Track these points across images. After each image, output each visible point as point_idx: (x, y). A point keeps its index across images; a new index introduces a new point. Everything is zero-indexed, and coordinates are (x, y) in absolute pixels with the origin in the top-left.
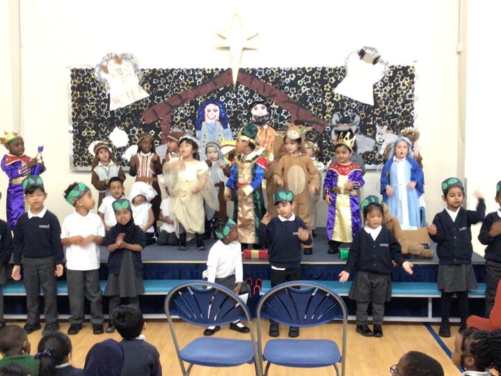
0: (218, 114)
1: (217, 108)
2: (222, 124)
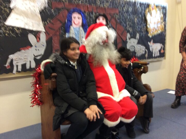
0: (81, 21)
1: (80, 16)
2: (83, 28)
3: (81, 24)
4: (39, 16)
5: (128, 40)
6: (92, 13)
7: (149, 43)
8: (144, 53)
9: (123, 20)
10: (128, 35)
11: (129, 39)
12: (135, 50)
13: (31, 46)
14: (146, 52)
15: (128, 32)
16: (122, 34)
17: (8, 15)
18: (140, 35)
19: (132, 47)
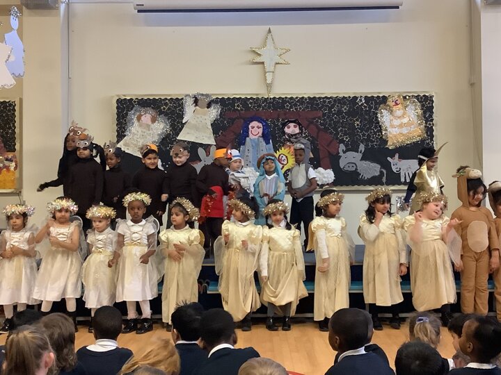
2: (264, 139)
3: (260, 134)
4: (210, 127)
5: (341, 154)
6: (278, 121)
7: (389, 159)
8: (377, 174)
9: (330, 125)
10: (342, 147)
11: (344, 152)
12: (356, 169)
13: (201, 160)
14: (381, 172)
15: (342, 141)
16: (328, 146)
17: (181, 130)
18: (366, 146)
19: (351, 165)
